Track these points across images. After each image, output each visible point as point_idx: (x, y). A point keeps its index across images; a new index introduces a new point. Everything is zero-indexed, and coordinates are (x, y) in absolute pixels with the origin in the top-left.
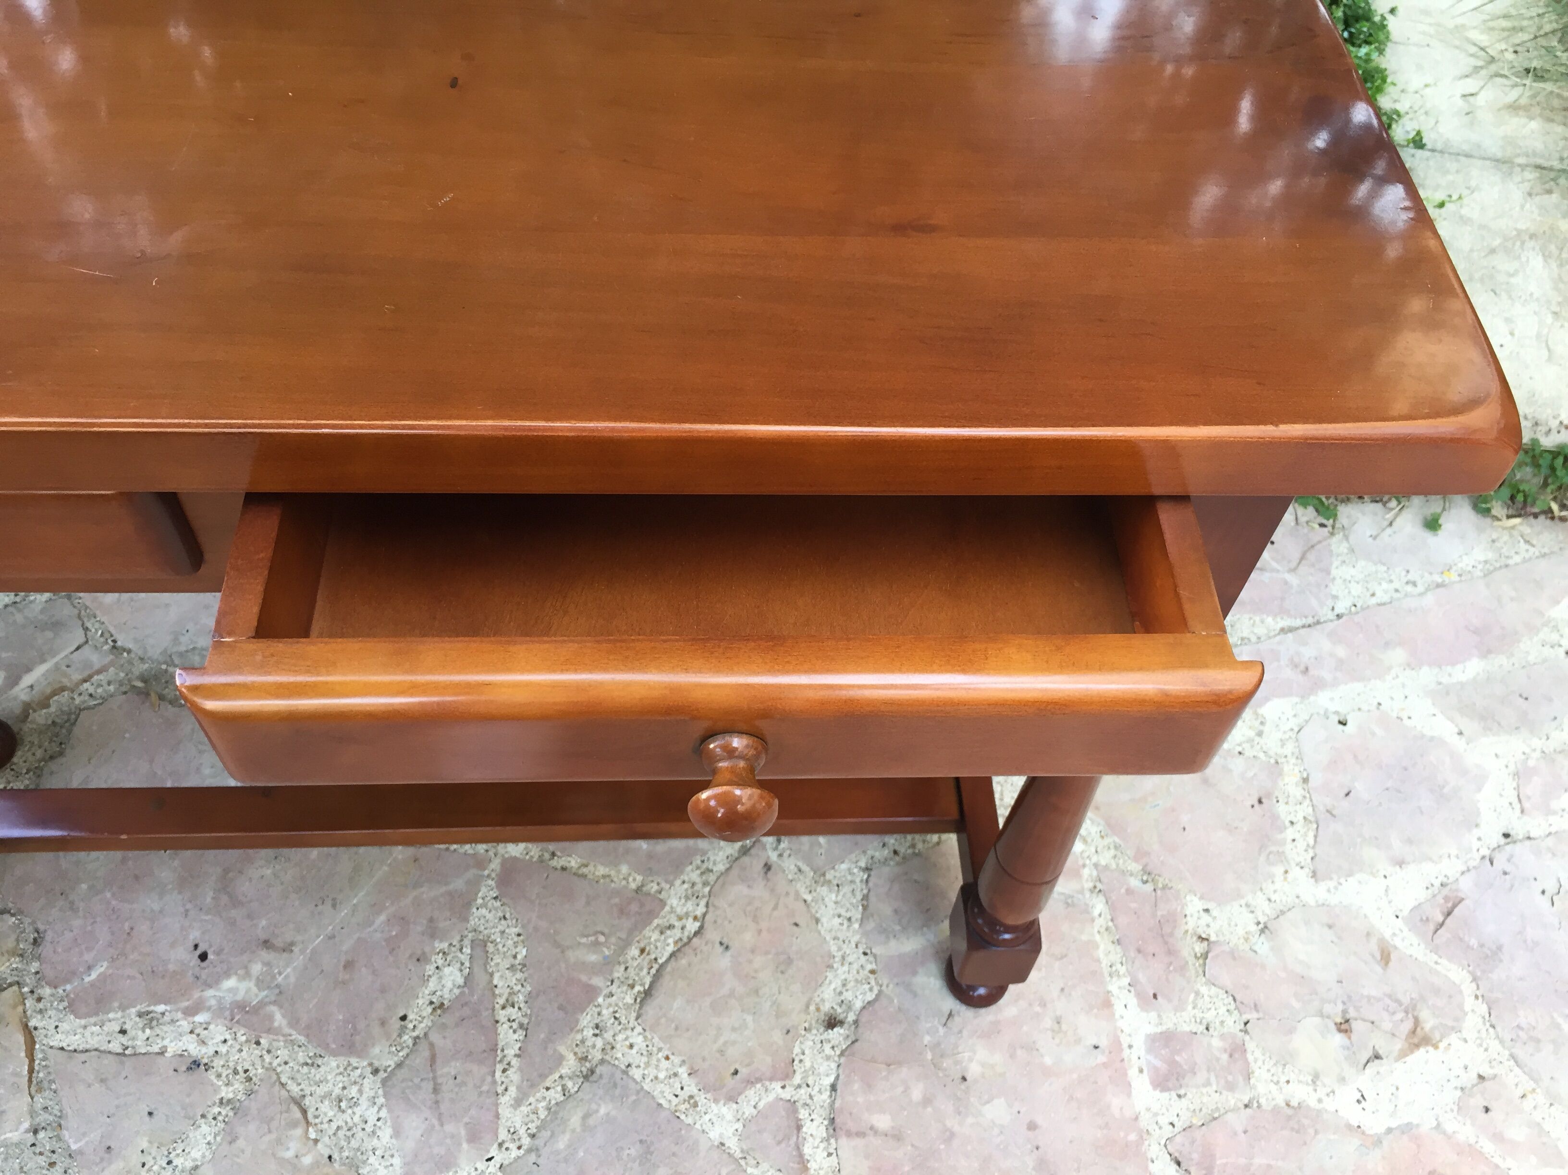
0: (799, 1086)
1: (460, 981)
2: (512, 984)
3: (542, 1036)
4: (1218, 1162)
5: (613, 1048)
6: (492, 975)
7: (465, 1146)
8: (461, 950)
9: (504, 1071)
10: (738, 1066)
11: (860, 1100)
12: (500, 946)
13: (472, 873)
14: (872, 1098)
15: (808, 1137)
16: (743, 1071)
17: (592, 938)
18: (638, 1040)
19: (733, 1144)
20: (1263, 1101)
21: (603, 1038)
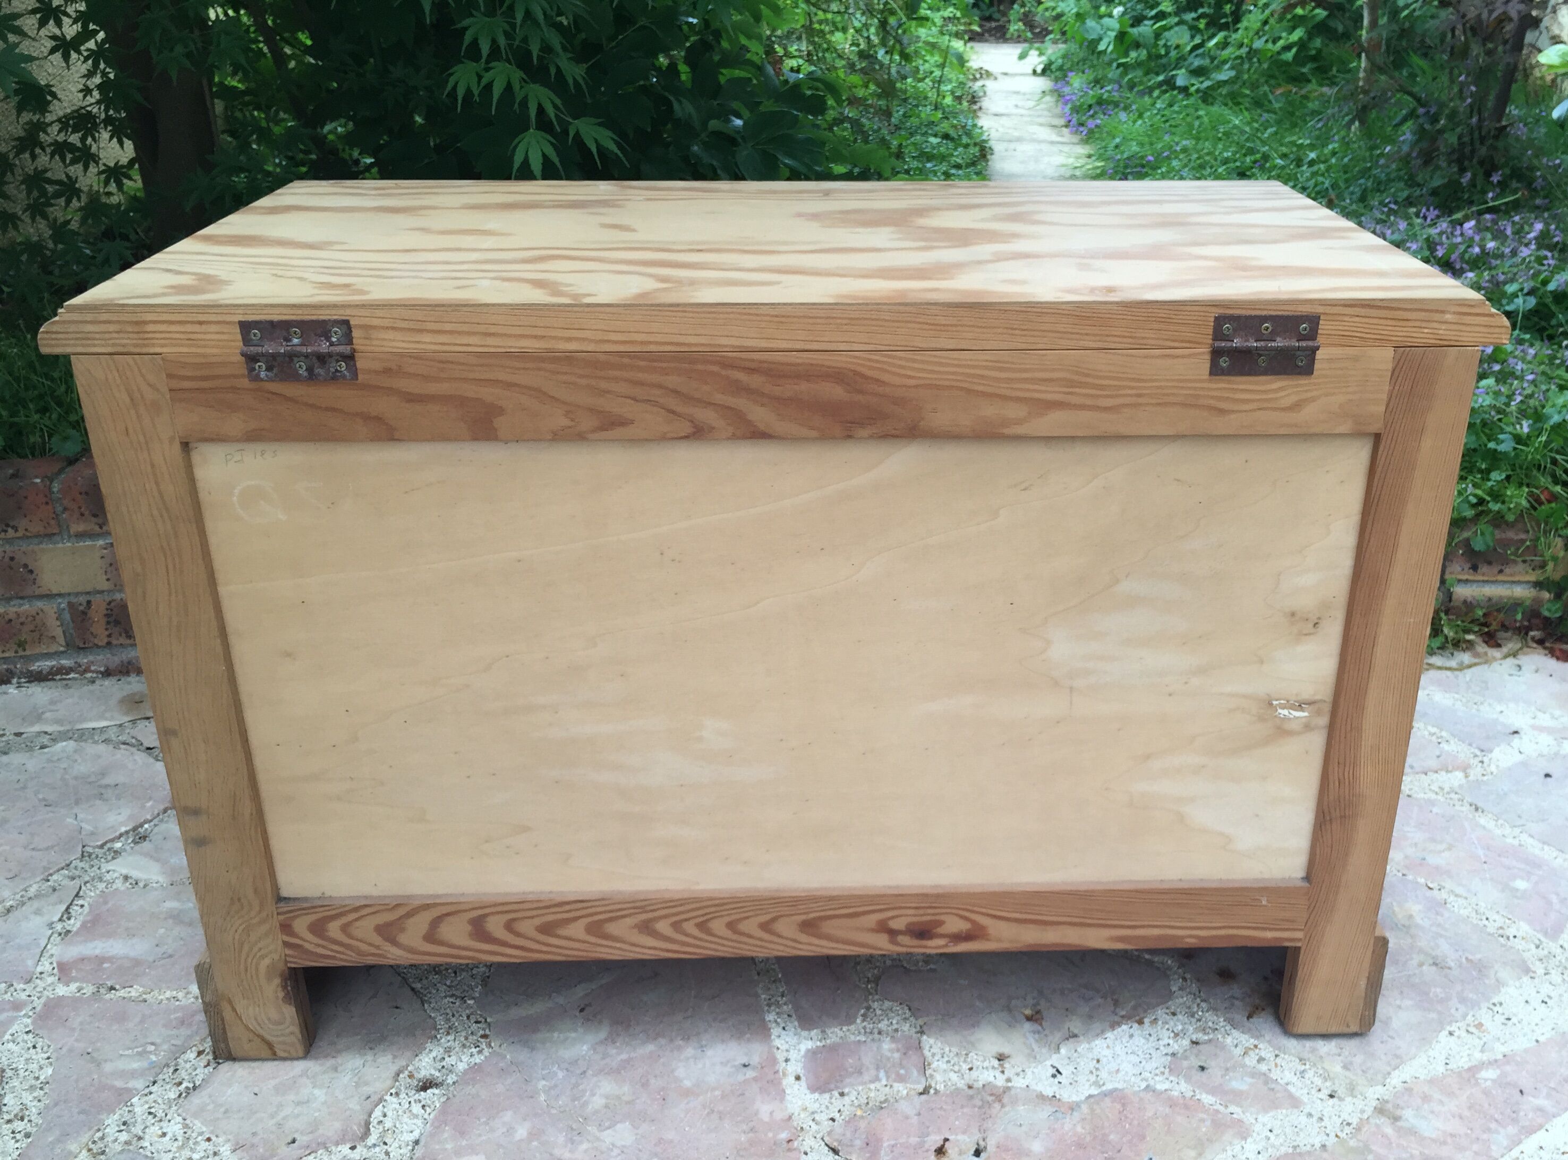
0: (374, 1145)
2: (26, 1102)
3: (50, 1140)
4: (885, 1145)
5: (140, 1138)
10: (296, 1136)
11: (449, 1146)
12: (21, 1072)
14: (464, 1143)
16: (302, 1139)
17: (140, 1049)
18: (175, 1128)
20: (941, 1087)
21: (129, 1132)
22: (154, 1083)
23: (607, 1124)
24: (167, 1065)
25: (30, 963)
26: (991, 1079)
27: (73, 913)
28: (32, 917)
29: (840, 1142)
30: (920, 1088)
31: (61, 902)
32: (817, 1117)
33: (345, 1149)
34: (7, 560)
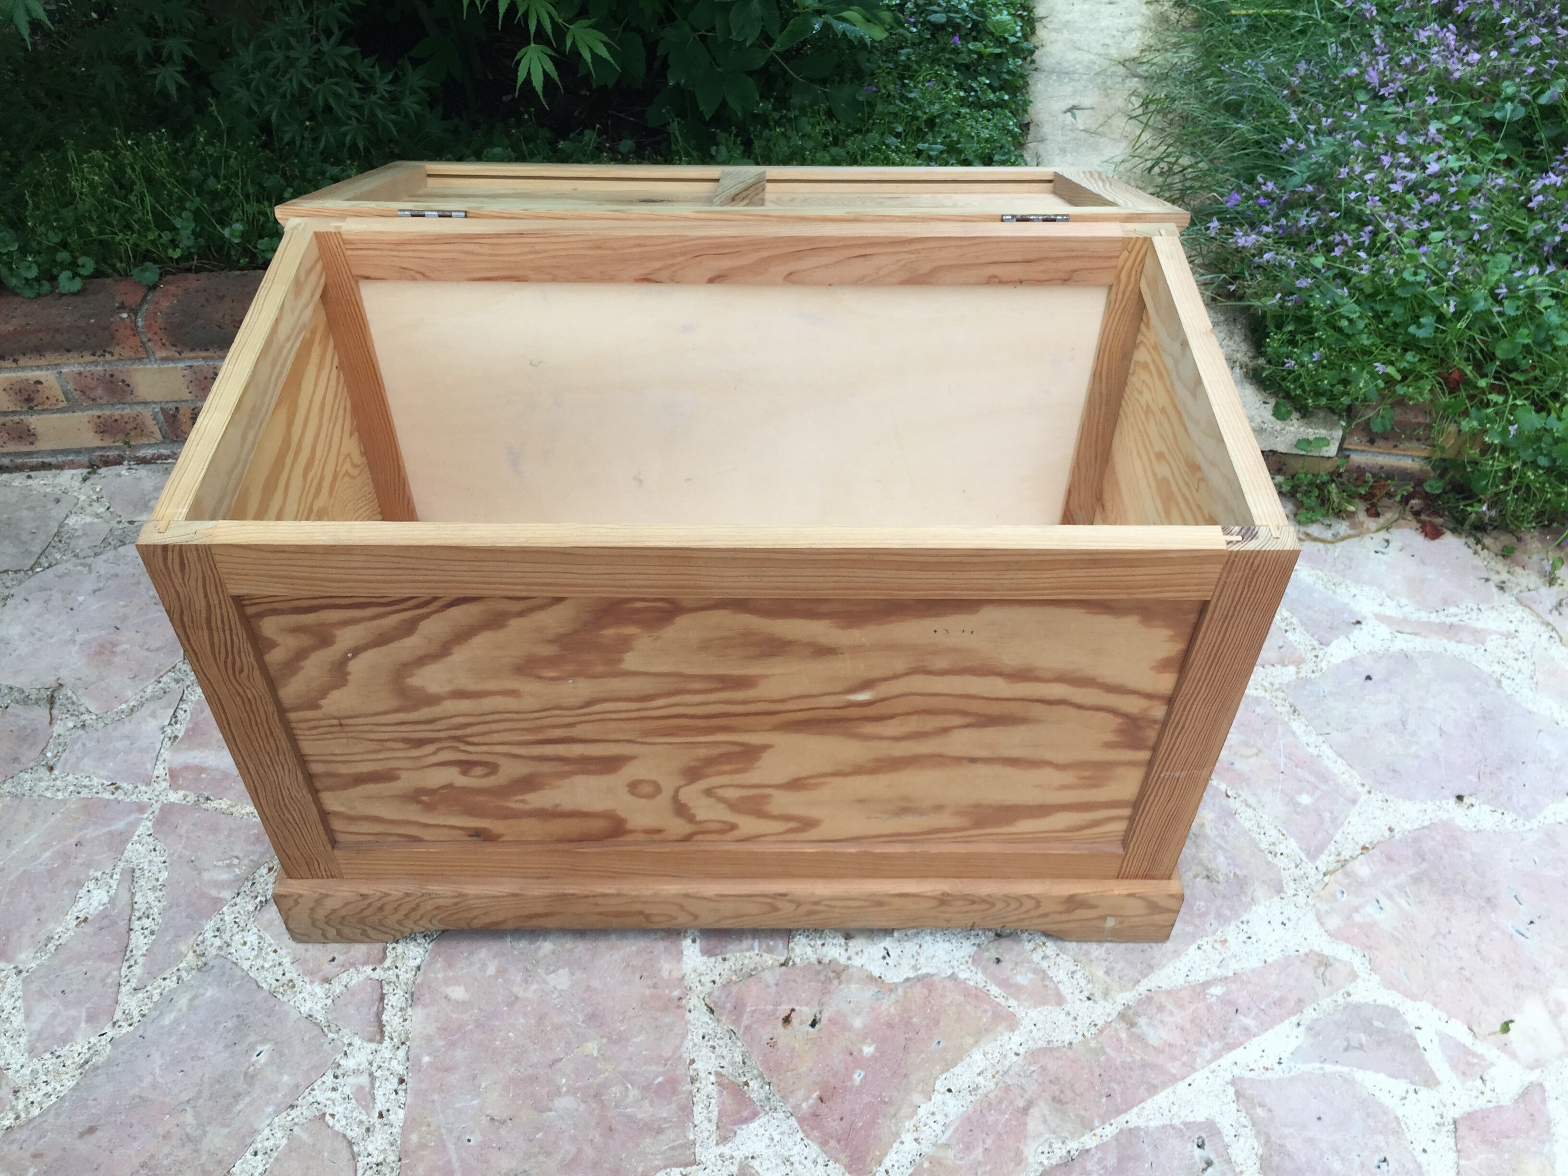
0: (389, 968)
1: (106, 900)
2: (150, 901)
3: (168, 939)
4: (748, 1009)
5: (228, 945)
6: (133, 894)
7: (83, 1025)
8: (111, 877)
9: (130, 967)
10: (335, 954)
11: (440, 976)
12: (146, 872)
13: (133, 817)
14: (451, 974)
15: (388, 1008)
16: (340, 958)
17: (228, 861)
18: (252, 938)
19: (320, 1017)
20: (797, 960)
21: (221, 938)
22: (238, 894)
23: (552, 968)
24: (247, 879)
25: (149, 766)
26: (837, 956)
27: (179, 718)
28: (149, 719)
29: (715, 1003)
30: (783, 959)
31: (169, 706)
32: (703, 979)
33: (368, 969)
34: (108, 376)
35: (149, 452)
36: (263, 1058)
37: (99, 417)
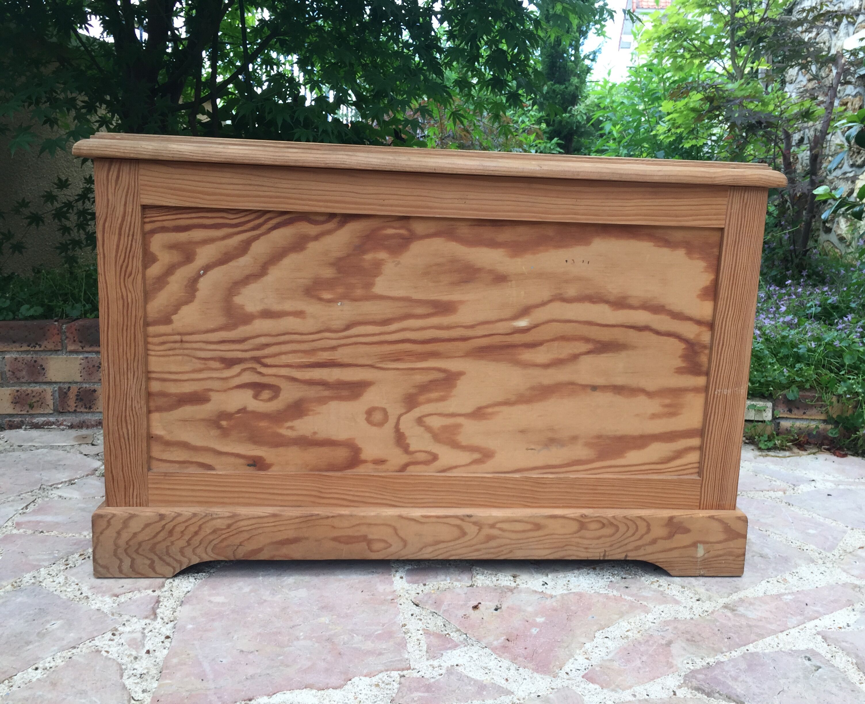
22: (54, 564)
24: (63, 558)
26: (509, 584)
27: (29, 507)
28: (8, 507)
29: (420, 602)
30: (469, 585)
31: (24, 503)
32: (410, 592)
33: (150, 592)
34: (33, 361)
35: (41, 420)
36: (55, 626)
37: (18, 391)
